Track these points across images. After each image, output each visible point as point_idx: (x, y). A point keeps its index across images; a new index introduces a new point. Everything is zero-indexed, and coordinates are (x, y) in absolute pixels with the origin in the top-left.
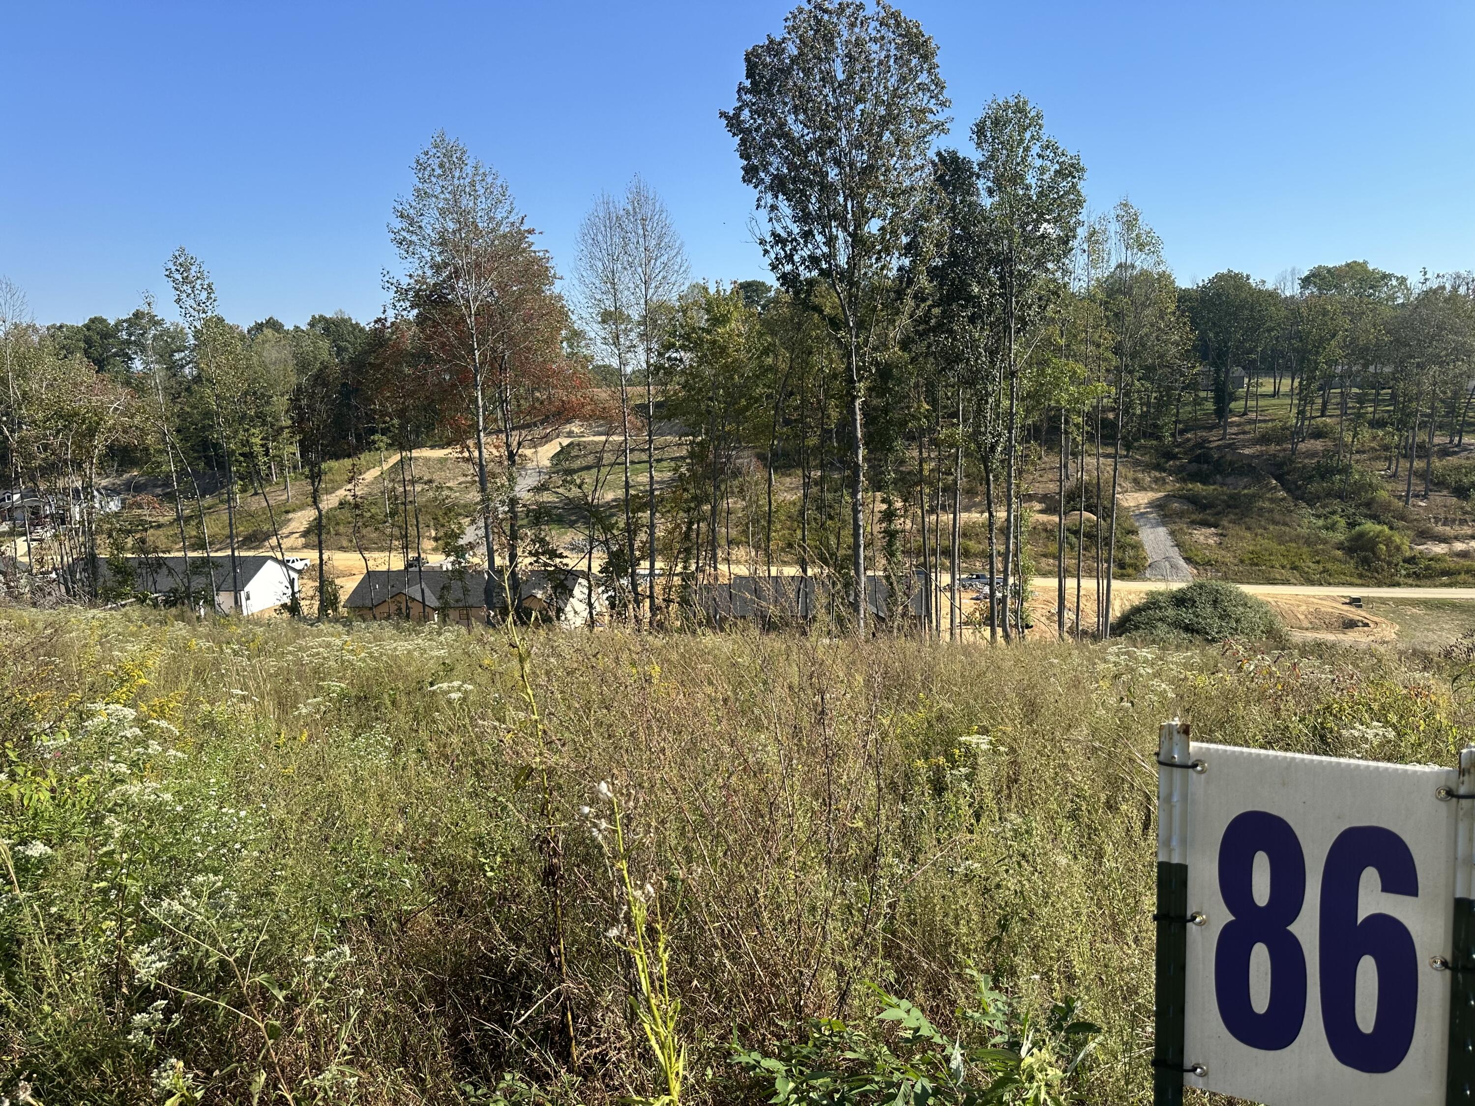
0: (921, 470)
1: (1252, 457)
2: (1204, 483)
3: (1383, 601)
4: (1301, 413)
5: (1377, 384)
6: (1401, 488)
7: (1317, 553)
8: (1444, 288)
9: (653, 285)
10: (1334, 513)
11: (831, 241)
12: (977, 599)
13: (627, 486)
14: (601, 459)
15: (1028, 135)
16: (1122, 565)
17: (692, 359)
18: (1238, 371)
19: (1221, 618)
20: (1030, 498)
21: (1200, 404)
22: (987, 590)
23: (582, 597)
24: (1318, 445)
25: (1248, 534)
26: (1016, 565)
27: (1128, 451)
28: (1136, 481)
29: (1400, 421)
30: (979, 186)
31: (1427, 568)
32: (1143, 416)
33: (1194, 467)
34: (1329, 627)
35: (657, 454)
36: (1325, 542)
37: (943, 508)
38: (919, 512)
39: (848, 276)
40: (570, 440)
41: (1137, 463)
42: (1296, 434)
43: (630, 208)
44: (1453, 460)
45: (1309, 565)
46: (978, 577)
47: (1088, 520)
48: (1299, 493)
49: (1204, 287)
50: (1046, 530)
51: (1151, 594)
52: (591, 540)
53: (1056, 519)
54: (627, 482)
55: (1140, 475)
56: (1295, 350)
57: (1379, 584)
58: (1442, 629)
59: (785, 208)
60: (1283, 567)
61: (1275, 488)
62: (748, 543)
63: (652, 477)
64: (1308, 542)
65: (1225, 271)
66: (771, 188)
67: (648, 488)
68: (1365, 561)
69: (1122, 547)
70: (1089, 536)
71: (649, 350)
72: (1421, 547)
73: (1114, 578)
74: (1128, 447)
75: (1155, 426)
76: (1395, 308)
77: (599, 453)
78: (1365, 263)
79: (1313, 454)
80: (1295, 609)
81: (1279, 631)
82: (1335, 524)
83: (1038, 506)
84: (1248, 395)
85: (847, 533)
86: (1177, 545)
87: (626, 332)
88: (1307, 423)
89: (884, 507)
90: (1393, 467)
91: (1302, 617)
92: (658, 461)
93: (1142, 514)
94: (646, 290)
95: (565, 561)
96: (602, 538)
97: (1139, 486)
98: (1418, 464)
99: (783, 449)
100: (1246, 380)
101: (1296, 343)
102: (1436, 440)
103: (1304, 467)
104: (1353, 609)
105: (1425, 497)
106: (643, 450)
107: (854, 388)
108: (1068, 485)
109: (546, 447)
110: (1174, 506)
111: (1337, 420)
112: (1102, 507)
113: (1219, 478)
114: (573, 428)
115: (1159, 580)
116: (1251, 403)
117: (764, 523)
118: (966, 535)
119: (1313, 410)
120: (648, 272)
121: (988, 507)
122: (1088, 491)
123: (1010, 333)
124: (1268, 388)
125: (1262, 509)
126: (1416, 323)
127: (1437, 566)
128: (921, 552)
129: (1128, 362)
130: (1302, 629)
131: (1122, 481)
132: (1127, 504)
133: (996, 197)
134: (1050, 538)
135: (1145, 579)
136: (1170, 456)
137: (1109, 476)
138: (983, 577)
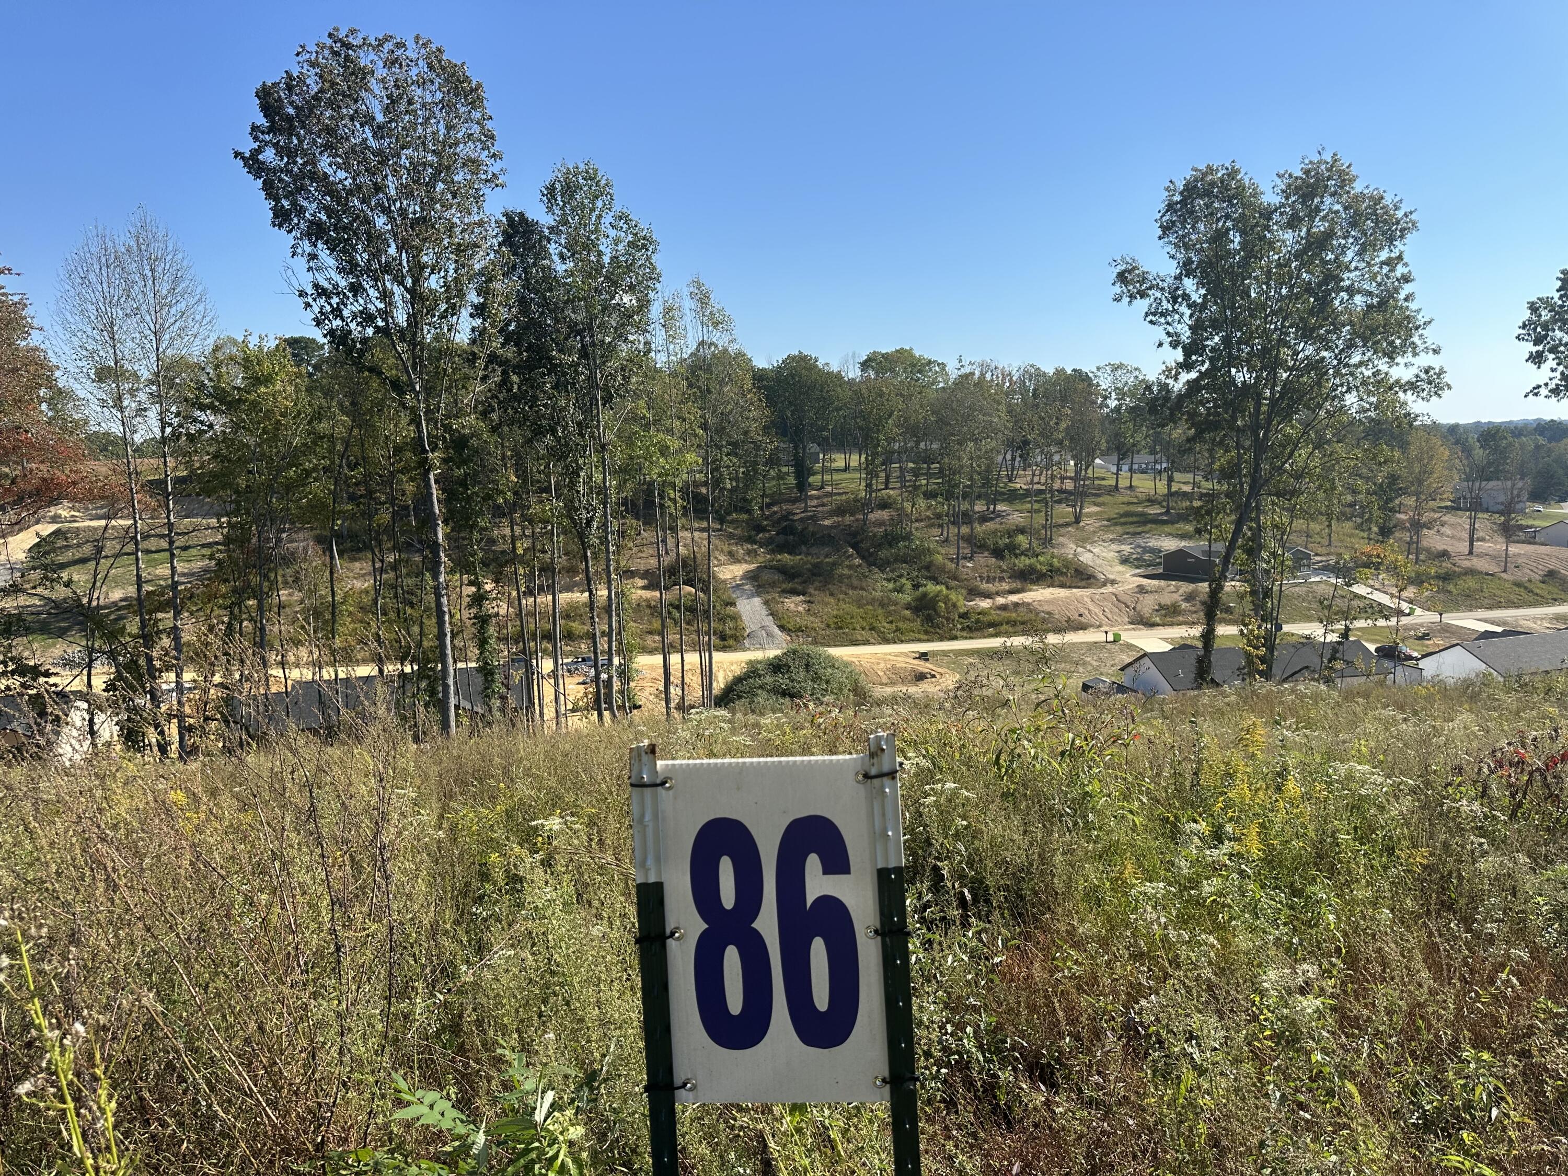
0: (514, 548)
1: (831, 527)
2: (790, 554)
3: (945, 653)
4: (869, 486)
5: (928, 458)
6: (952, 551)
7: (890, 614)
8: (973, 374)
9: (167, 336)
10: (901, 576)
11: (385, 295)
12: (584, 683)
13: (139, 582)
14: (99, 550)
15: (599, 204)
16: (723, 638)
17: (224, 425)
18: (813, 447)
19: (813, 680)
20: (629, 574)
21: (783, 479)
22: (593, 671)
23: (78, 723)
24: (884, 515)
25: (832, 600)
26: (621, 643)
27: (722, 524)
28: (731, 554)
29: (948, 491)
30: (551, 251)
31: (978, 621)
32: (733, 490)
33: (781, 538)
34: (903, 681)
35: (180, 542)
36: (896, 603)
37: (541, 589)
38: (514, 593)
39: (409, 335)
40: (55, 527)
41: (731, 536)
42: (863, 506)
43: (133, 243)
44: (989, 525)
45: (884, 625)
46: (584, 660)
47: (689, 594)
48: (871, 559)
49: (779, 367)
50: (649, 606)
51: (750, 663)
52: (90, 651)
53: (657, 594)
54: (139, 576)
55: (734, 548)
56: (860, 428)
57: (941, 639)
59: (327, 258)
60: (863, 629)
61: (852, 555)
62: (309, 641)
63: (173, 568)
64: (882, 605)
65: (796, 353)
66: (308, 234)
67: (170, 582)
68: (929, 619)
69: (722, 620)
70: (692, 610)
71: (165, 414)
72: (971, 603)
73: (718, 650)
74: (722, 521)
75: (745, 500)
76: (937, 390)
77: (98, 542)
78: (911, 349)
79: (881, 523)
80: (875, 667)
81: (863, 688)
82: (902, 586)
83: (640, 582)
84: (824, 470)
85: (431, 623)
86: (771, 614)
87: (133, 392)
88: (874, 495)
89: (474, 589)
90: (945, 533)
91: (881, 674)
92: (185, 548)
93: (738, 585)
94: (158, 343)
95: (52, 680)
96: (106, 648)
97: (734, 558)
98: (965, 530)
99: (349, 530)
100: (821, 456)
101: (861, 422)
102: (977, 508)
103: (875, 535)
104: (922, 663)
105: (971, 559)
106: (162, 536)
107: (427, 459)
108: (667, 560)
109: (21, 536)
110: (766, 576)
111: (898, 492)
112: (699, 580)
113: (803, 548)
114: (60, 512)
115: (758, 649)
116: (827, 477)
117: (328, 616)
118: (567, 616)
119: (878, 484)
120: (160, 321)
121: (588, 586)
122: (685, 565)
123: (597, 404)
124: (840, 463)
125: (841, 576)
126: (954, 405)
127: (984, 619)
128: (519, 637)
129: (716, 438)
130: (882, 684)
131: (717, 554)
132: (722, 576)
133: (570, 265)
134: (652, 614)
135: (744, 649)
136: (760, 529)
137: (704, 549)
138: (589, 659)
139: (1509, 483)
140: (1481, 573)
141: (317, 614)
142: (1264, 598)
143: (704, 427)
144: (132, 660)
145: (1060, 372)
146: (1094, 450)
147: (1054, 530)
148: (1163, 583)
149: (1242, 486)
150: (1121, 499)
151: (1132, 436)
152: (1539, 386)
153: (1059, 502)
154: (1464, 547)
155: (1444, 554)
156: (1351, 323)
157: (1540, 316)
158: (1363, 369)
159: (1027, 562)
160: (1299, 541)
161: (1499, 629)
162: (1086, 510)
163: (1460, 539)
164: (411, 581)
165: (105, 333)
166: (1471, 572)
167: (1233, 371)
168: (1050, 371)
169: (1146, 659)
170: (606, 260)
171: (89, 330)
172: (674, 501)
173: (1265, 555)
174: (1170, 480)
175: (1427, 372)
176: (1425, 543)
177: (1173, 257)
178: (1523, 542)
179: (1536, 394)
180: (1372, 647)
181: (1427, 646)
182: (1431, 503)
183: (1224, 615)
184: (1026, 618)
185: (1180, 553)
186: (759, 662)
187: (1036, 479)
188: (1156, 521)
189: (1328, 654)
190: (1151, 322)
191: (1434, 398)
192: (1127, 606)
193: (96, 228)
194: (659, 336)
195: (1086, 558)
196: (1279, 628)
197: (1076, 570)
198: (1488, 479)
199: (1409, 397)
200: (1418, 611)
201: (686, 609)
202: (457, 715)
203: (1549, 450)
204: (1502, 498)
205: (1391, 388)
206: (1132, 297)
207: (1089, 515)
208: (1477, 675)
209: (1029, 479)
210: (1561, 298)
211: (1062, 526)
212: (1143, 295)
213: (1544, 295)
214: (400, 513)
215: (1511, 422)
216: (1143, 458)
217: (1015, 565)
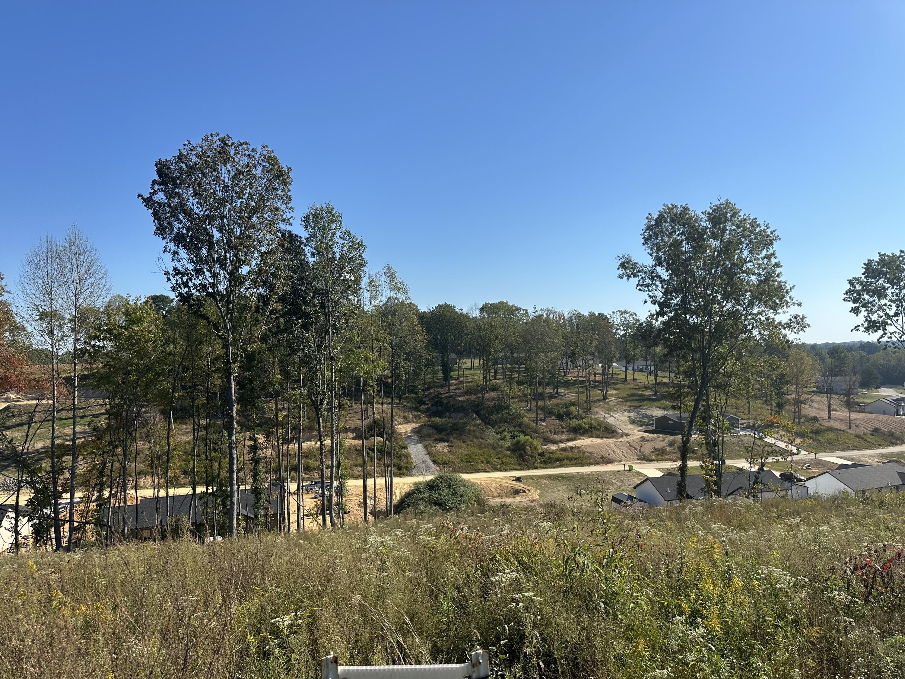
0: (277, 417)
1: (463, 402)
2: (440, 417)
3: (531, 477)
4: (485, 378)
5: (518, 362)
6: (534, 415)
7: (498, 453)
8: (543, 315)
9: (82, 297)
10: (504, 431)
11: (215, 276)
12: (315, 498)
13: (53, 438)
14: (32, 418)
15: (334, 226)
16: (400, 468)
18: (453, 356)
19: (453, 495)
20: (346, 430)
21: (436, 374)
22: (321, 490)
23: (8, 526)
24: (494, 394)
25: (464, 445)
26: (338, 473)
27: (400, 400)
28: (405, 418)
29: (530, 381)
30: (306, 251)
31: (549, 458)
32: (407, 380)
33: (434, 408)
34: (507, 495)
35: (79, 413)
36: (501, 447)
37: (292, 440)
38: (276, 444)
39: (227, 298)
40: (7, 404)
41: (405, 407)
42: (482, 389)
43: (67, 245)
44: (555, 401)
45: (495, 460)
46: (315, 483)
47: (380, 442)
48: (487, 420)
50: (356, 450)
51: (415, 484)
52: (19, 481)
53: (361, 442)
54: (53, 434)
55: (407, 414)
56: (480, 345)
57: (528, 469)
58: (559, 491)
59: (183, 254)
60: (482, 462)
61: (475, 418)
62: (152, 473)
63: (74, 429)
64: (494, 448)
65: (444, 303)
66: (174, 240)
67: (72, 437)
68: (521, 456)
69: (399, 458)
70: (381, 451)
71: (77, 340)
72: (545, 447)
73: (396, 476)
74: (400, 398)
75: (414, 386)
76: (523, 324)
77: (31, 413)
78: (507, 302)
79: (492, 399)
80: (490, 486)
81: (482, 499)
82: (505, 436)
83: (351, 435)
84: (459, 369)
85: (225, 462)
86: (428, 454)
87: (60, 326)
88: (488, 383)
89: (252, 443)
90: (529, 405)
91: (493, 490)
92: (83, 417)
93: (409, 436)
94: (77, 301)
96: (30, 480)
97: (407, 420)
98: (540, 403)
99: (181, 406)
100: (458, 361)
101: (480, 342)
102: (547, 391)
103: (489, 406)
104: (517, 483)
105: (545, 420)
106: (70, 410)
107: (230, 367)
108: (367, 422)
110: (426, 431)
111: (501, 381)
112: (386, 433)
113: (448, 414)
114: (10, 395)
115: (420, 475)
116: (461, 373)
117: (165, 458)
118: (307, 456)
119: (490, 376)
120: (79, 288)
121: (320, 438)
122: (378, 424)
123: (329, 334)
124: (468, 365)
125: (470, 430)
126: (533, 332)
127: (554, 456)
128: (277, 470)
129: (398, 351)
130: (493, 497)
131: (397, 418)
132: (400, 431)
133: (317, 258)
134: (358, 454)
135: (412, 475)
136: (422, 403)
137: (389, 415)
138: (319, 482)
139: (847, 378)
140: (836, 429)
141: (159, 457)
142: (714, 446)
143: (390, 344)
144: (45, 486)
145: (592, 314)
146: (612, 358)
147: (592, 404)
148: (655, 435)
149: (697, 382)
150: (629, 386)
151: (633, 351)
152: (859, 326)
153: (594, 387)
154: (825, 415)
155: (815, 419)
156: (751, 291)
157: (855, 287)
158: (760, 316)
159: (577, 422)
160: (732, 411)
161: (850, 463)
162: (609, 393)
163: (823, 410)
164: (215, 436)
165: (47, 296)
166: (831, 429)
167: (688, 317)
168: (586, 313)
169: (648, 482)
170: (337, 256)
171: (37, 293)
172: (372, 387)
173: (712, 421)
174: (656, 376)
175: (796, 318)
176: (803, 412)
177: (651, 255)
178: (859, 412)
179: (857, 330)
180: (778, 474)
181: (809, 473)
182: (805, 389)
183: (692, 455)
184: (577, 456)
185: (664, 418)
186: (421, 484)
187: (580, 374)
188: (649, 399)
189: (752, 480)
190: (640, 290)
191: (801, 332)
192: (636, 449)
193: (47, 237)
194: (365, 297)
195: (610, 420)
196: (723, 462)
197: (605, 427)
198: (836, 376)
199: (787, 332)
200: (803, 452)
201: (378, 451)
202: (238, 519)
203: (868, 359)
204: (844, 386)
205: (776, 327)
206: (629, 276)
207: (611, 395)
208: (840, 493)
209: (576, 374)
210: (865, 277)
211: (596, 401)
212: (635, 275)
213: (856, 276)
214: (212, 397)
215: (845, 343)
216: (640, 363)
217: (570, 424)
